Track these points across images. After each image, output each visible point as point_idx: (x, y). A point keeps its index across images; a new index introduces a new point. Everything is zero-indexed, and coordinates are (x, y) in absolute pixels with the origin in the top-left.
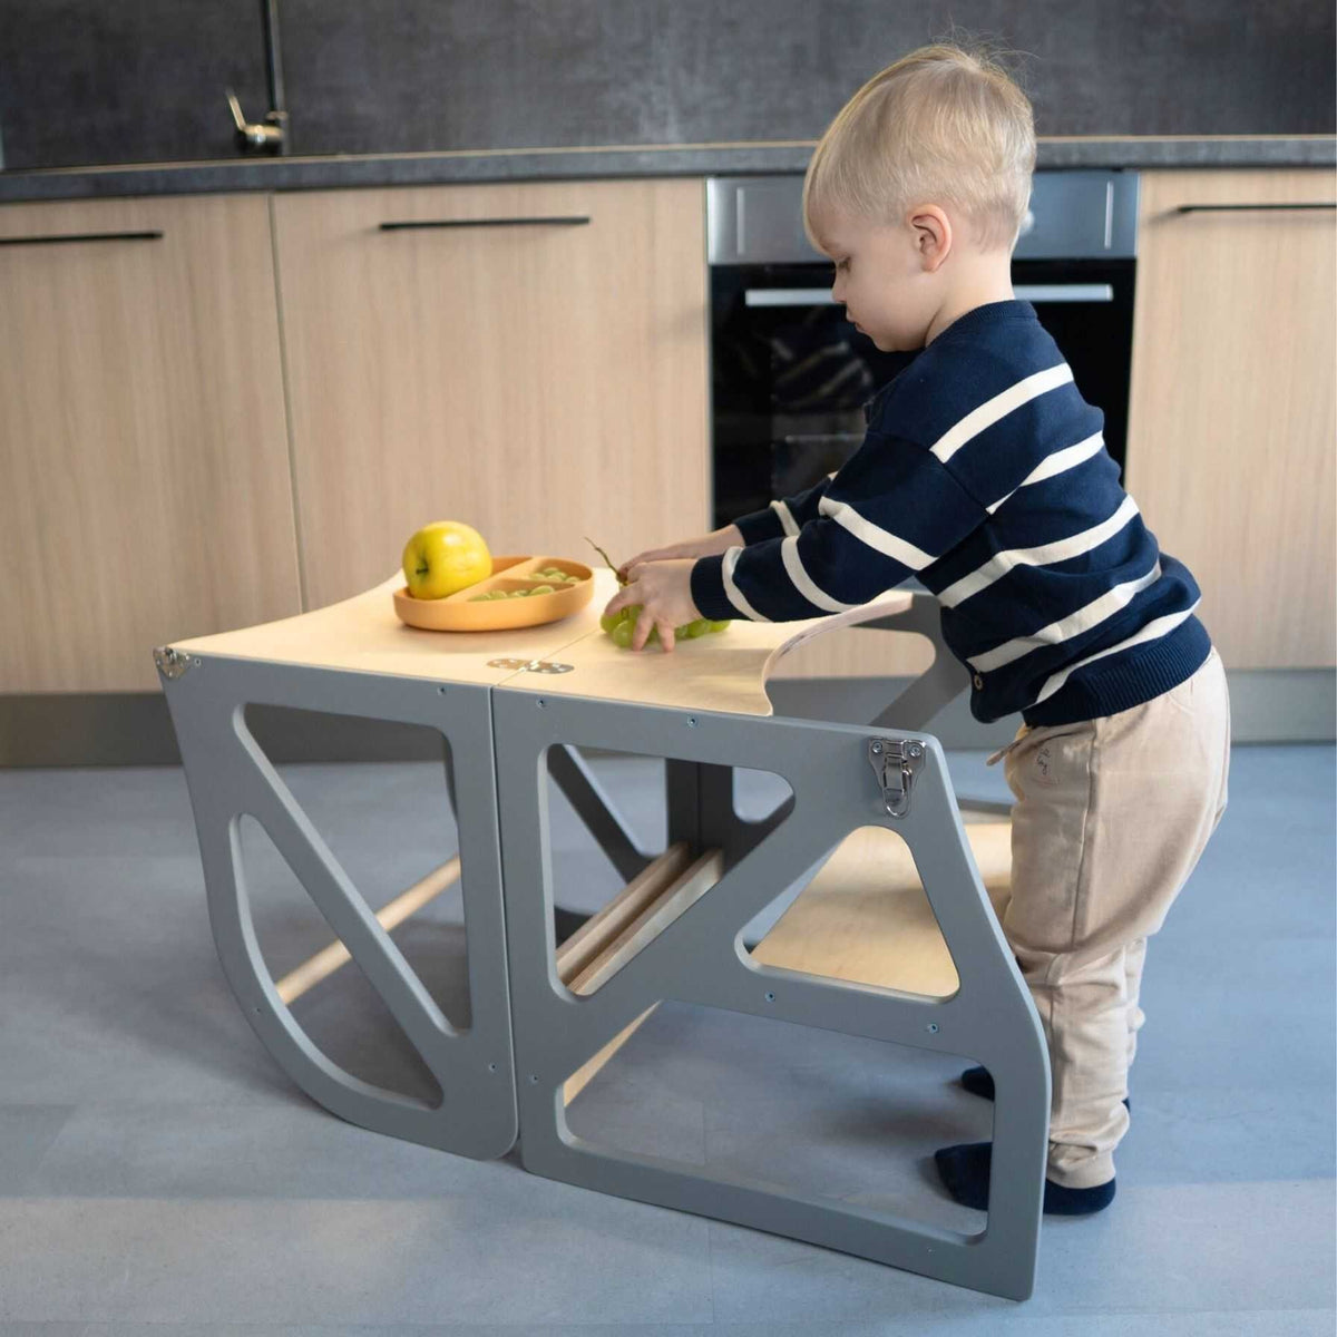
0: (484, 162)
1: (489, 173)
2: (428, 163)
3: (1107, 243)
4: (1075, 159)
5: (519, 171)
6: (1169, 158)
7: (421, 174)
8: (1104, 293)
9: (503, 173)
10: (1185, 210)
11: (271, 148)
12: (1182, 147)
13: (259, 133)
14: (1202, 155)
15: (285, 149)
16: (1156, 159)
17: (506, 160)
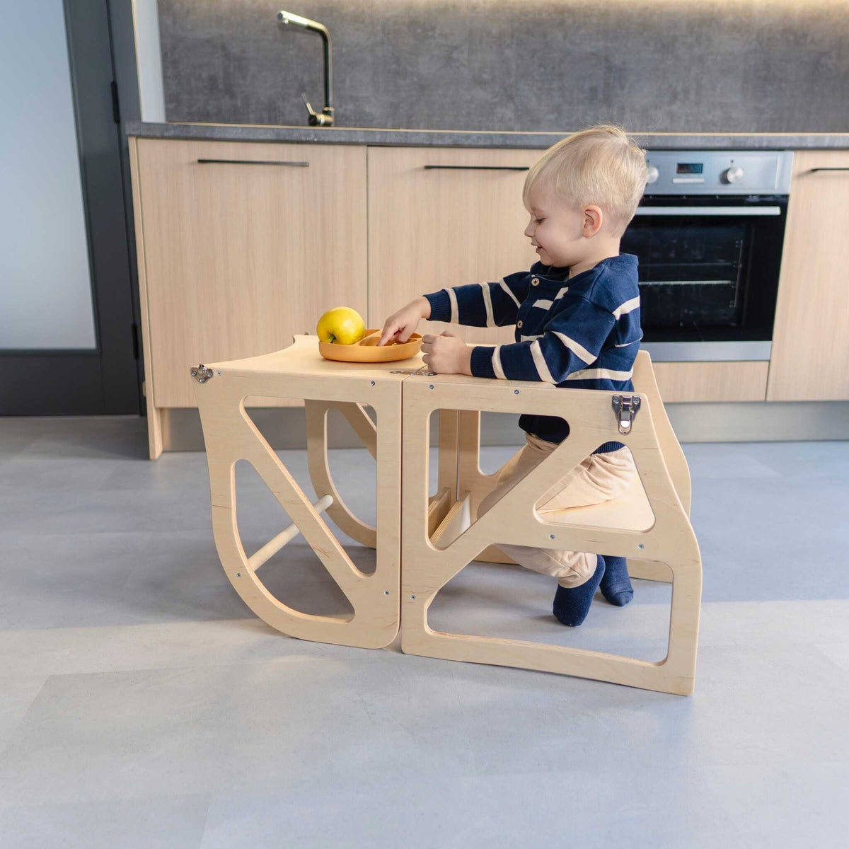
0: (479, 137)
1: (481, 143)
2: (451, 136)
3: (776, 187)
4: (765, 144)
5: (496, 142)
6: (810, 145)
7: (448, 141)
8: (776, 211)
9: (488, 143)
10: (814, 170)
11: (327, 124)
12: (816, 139)
13: (322, 118)
14: (826, 144)
15: (333, 125)
16: (804, 145)
17: (491, 137)
